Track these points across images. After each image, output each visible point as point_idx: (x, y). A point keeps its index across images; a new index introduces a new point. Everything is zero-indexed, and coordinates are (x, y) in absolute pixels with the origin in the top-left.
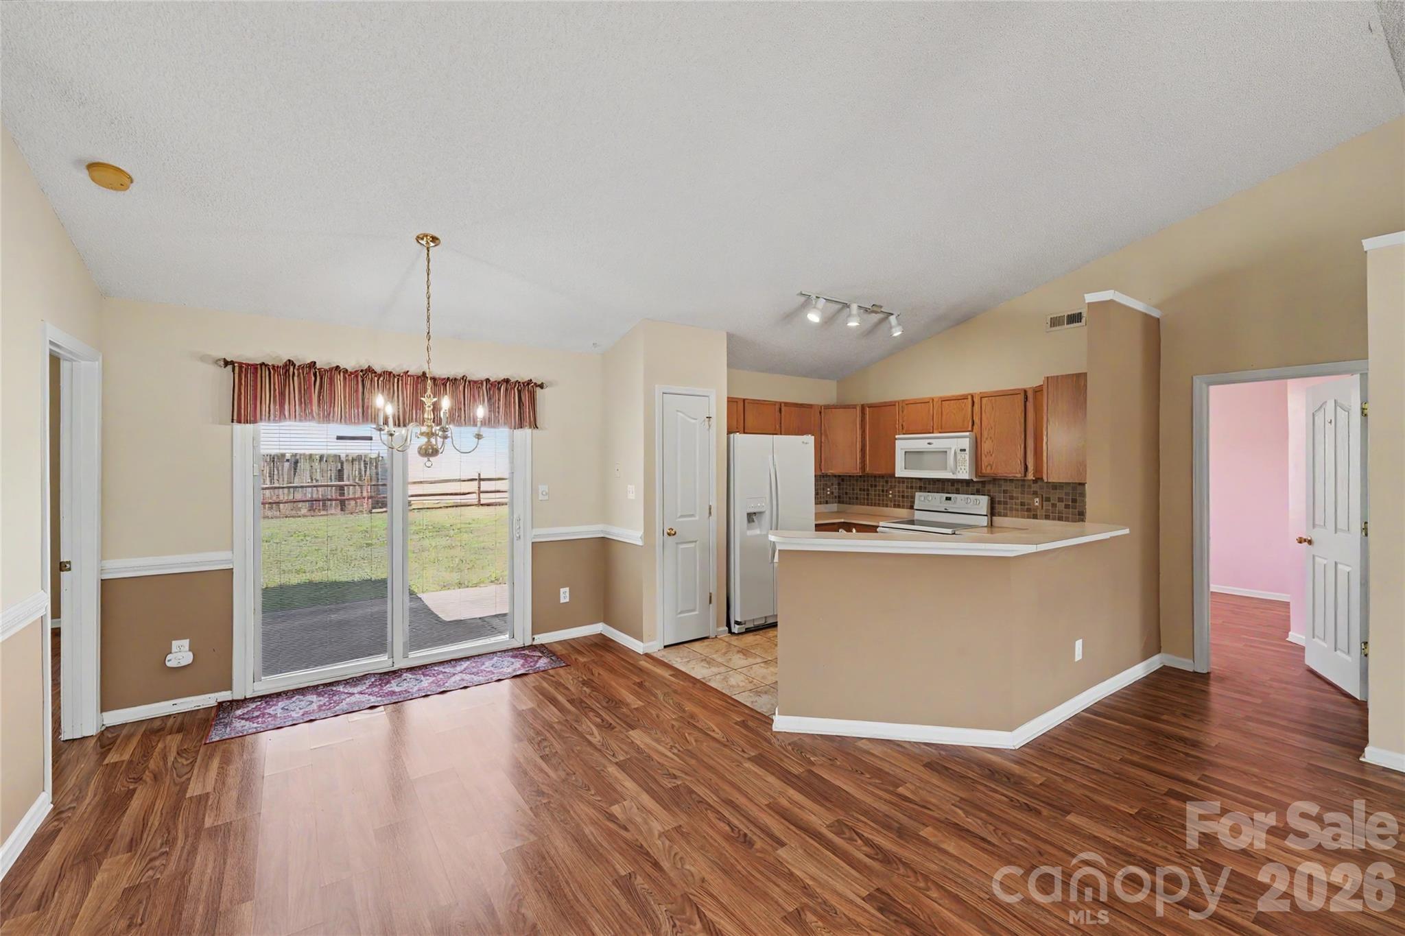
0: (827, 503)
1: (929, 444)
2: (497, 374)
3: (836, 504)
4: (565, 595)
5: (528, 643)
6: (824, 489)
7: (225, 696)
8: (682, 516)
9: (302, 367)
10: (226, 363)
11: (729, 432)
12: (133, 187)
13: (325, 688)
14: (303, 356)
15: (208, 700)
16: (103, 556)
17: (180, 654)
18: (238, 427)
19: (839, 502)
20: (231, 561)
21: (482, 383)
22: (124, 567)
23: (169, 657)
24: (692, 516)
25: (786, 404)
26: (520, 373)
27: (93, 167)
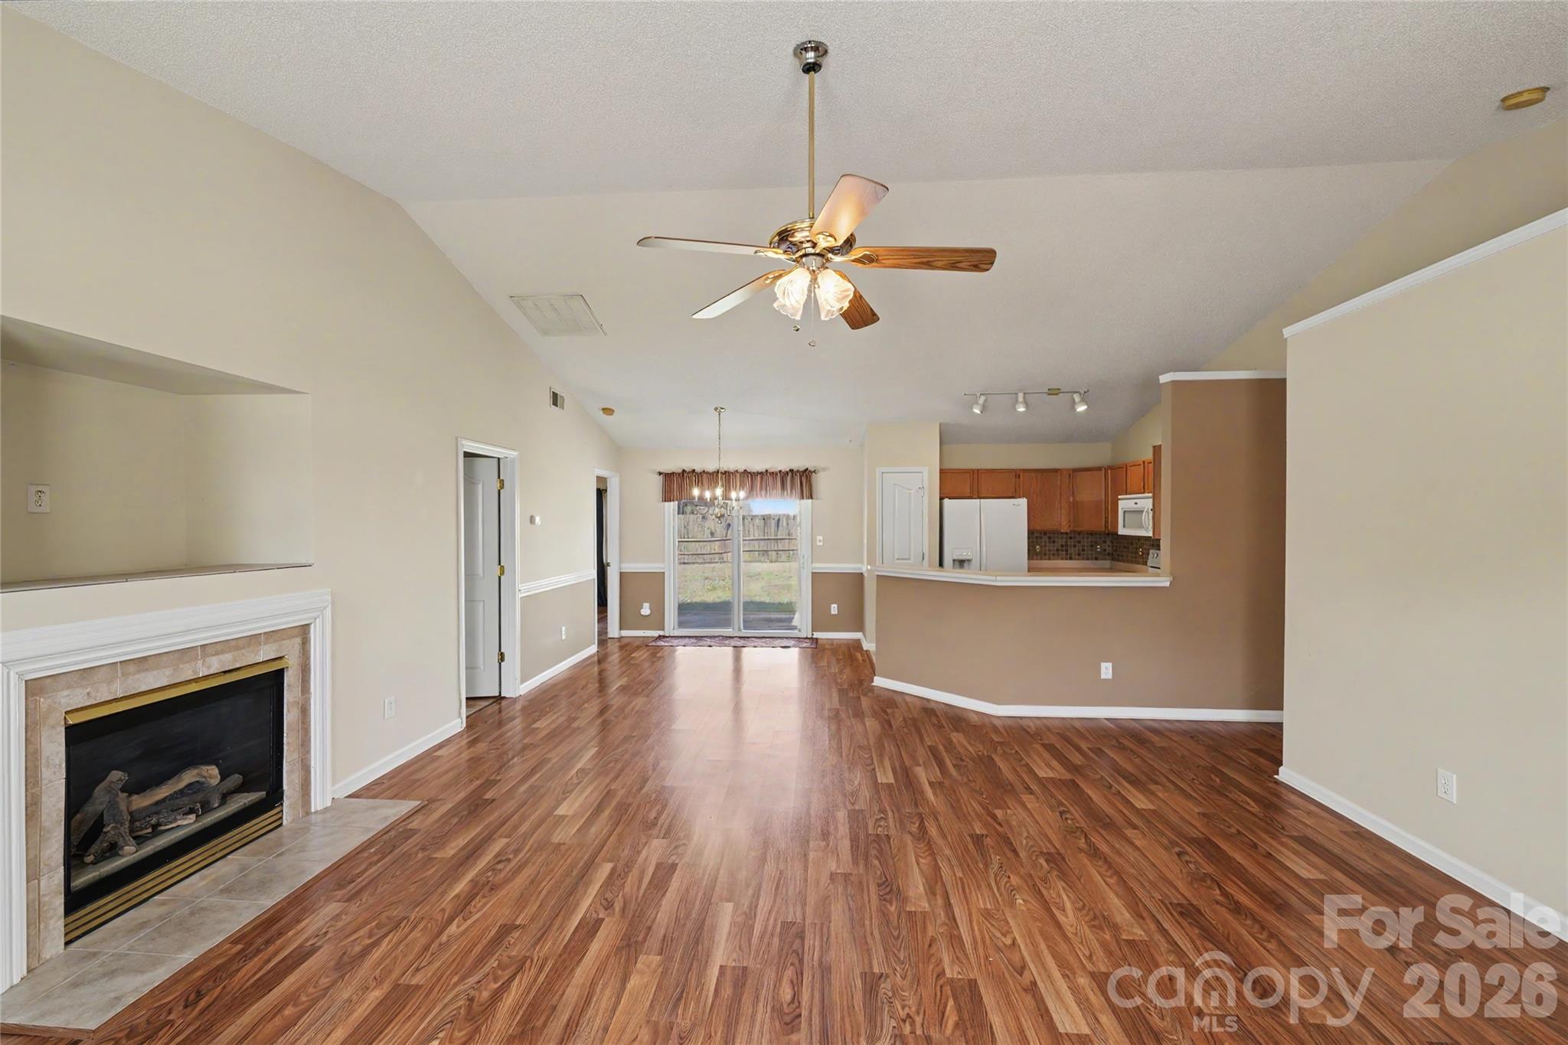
0: (1096, 559)
1: (1136, 503)
2: (784, 466)
3: (1109, 561)
4: (834, 609)
5: (810, 636)
6: (1092, 546)
7: (661, 633)
8: (898, 559)
9: (689, 472)
10: (660, 474)
11: (941, 499)
12: (615, 414)
13: (699, 638)
14: (688, 466)
15: (655, 633)
16: (620, 562)
17: (646, 610)
18: (666, 503)
19: (1113, 559)
20: (664, 568)
21: (777, 474)
22: (630, 567)
23: (642, 610)
24: (909, 559)
25: (1025, 471)
26: (798, 464)
27: (603, 409)
